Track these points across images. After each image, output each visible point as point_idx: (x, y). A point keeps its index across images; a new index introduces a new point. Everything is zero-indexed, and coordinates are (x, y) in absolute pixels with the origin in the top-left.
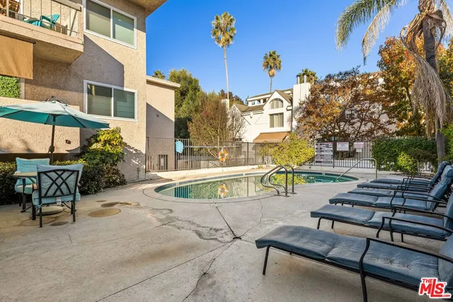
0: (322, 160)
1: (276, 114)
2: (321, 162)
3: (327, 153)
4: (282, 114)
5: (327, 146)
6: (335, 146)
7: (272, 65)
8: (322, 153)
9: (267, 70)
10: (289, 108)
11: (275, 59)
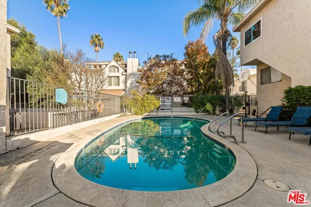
0: (164, 108)
1: (113, 77)
2: (164, 109)
3: (168, 104)
4: (119, 77)
5: (168, 99)
6: (172, 99)
7: (98, 44)
8: (165, 104)
9: (93, 47)
10: (123, 73)
11: (99, 40)
